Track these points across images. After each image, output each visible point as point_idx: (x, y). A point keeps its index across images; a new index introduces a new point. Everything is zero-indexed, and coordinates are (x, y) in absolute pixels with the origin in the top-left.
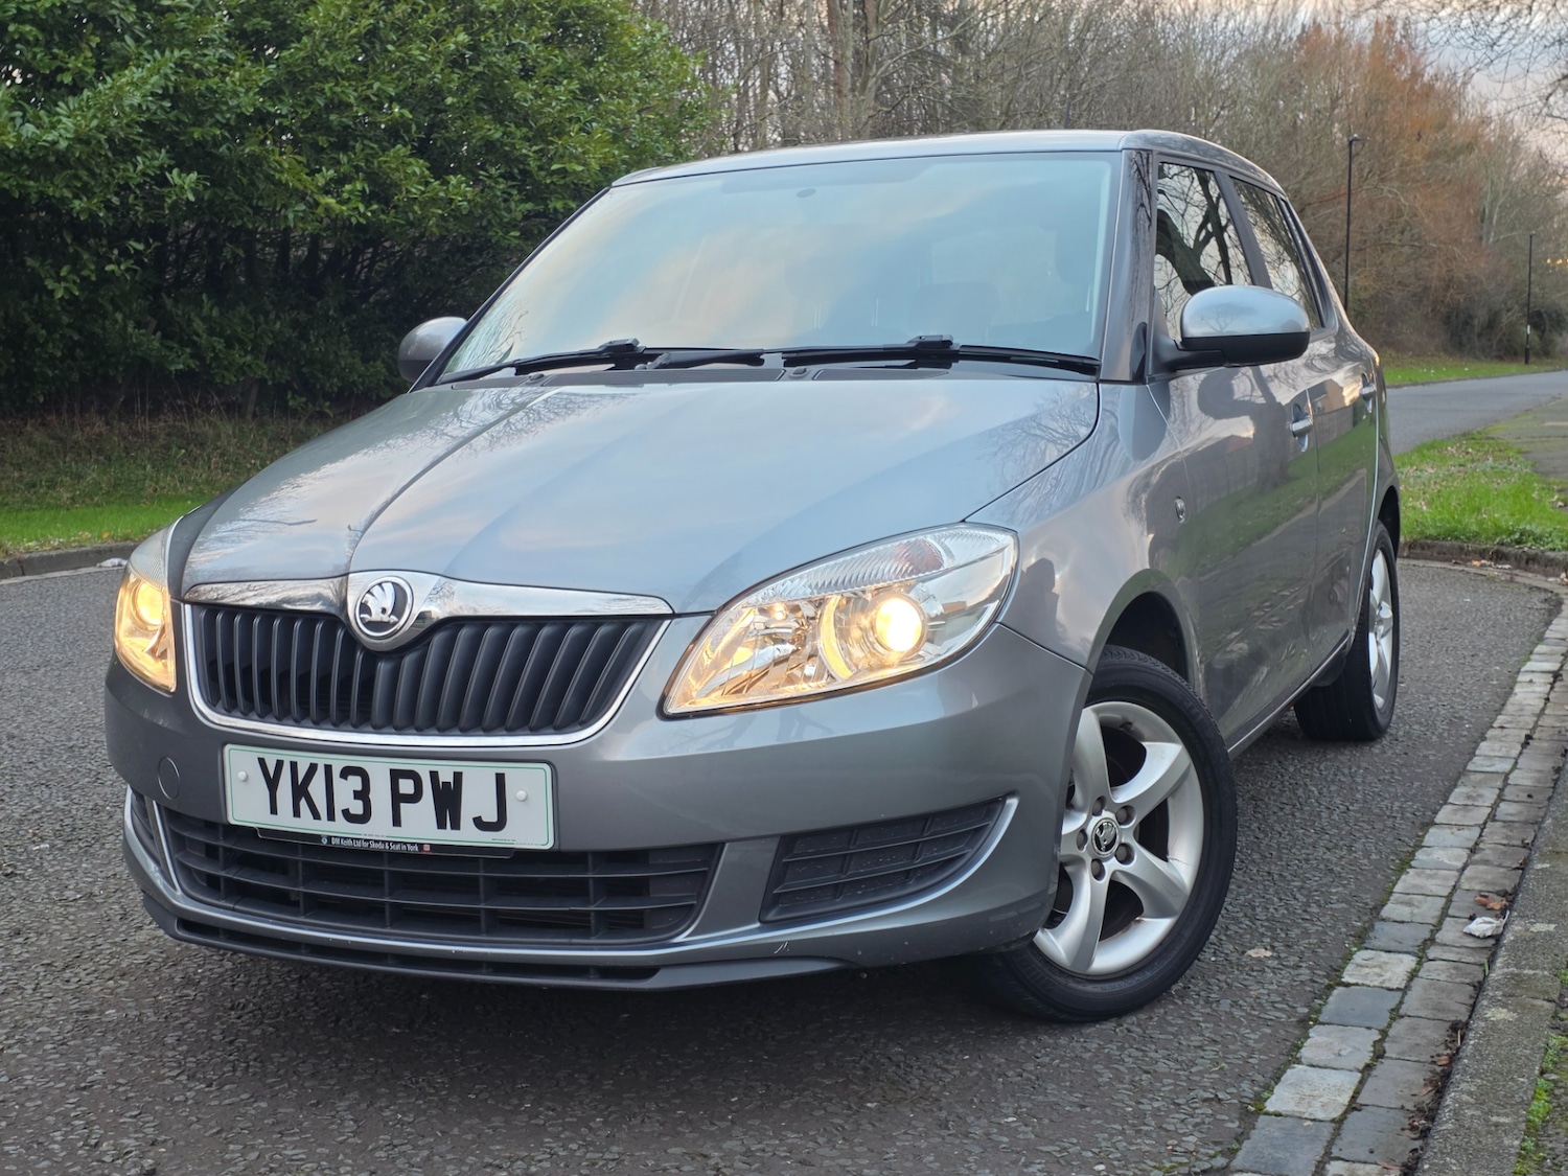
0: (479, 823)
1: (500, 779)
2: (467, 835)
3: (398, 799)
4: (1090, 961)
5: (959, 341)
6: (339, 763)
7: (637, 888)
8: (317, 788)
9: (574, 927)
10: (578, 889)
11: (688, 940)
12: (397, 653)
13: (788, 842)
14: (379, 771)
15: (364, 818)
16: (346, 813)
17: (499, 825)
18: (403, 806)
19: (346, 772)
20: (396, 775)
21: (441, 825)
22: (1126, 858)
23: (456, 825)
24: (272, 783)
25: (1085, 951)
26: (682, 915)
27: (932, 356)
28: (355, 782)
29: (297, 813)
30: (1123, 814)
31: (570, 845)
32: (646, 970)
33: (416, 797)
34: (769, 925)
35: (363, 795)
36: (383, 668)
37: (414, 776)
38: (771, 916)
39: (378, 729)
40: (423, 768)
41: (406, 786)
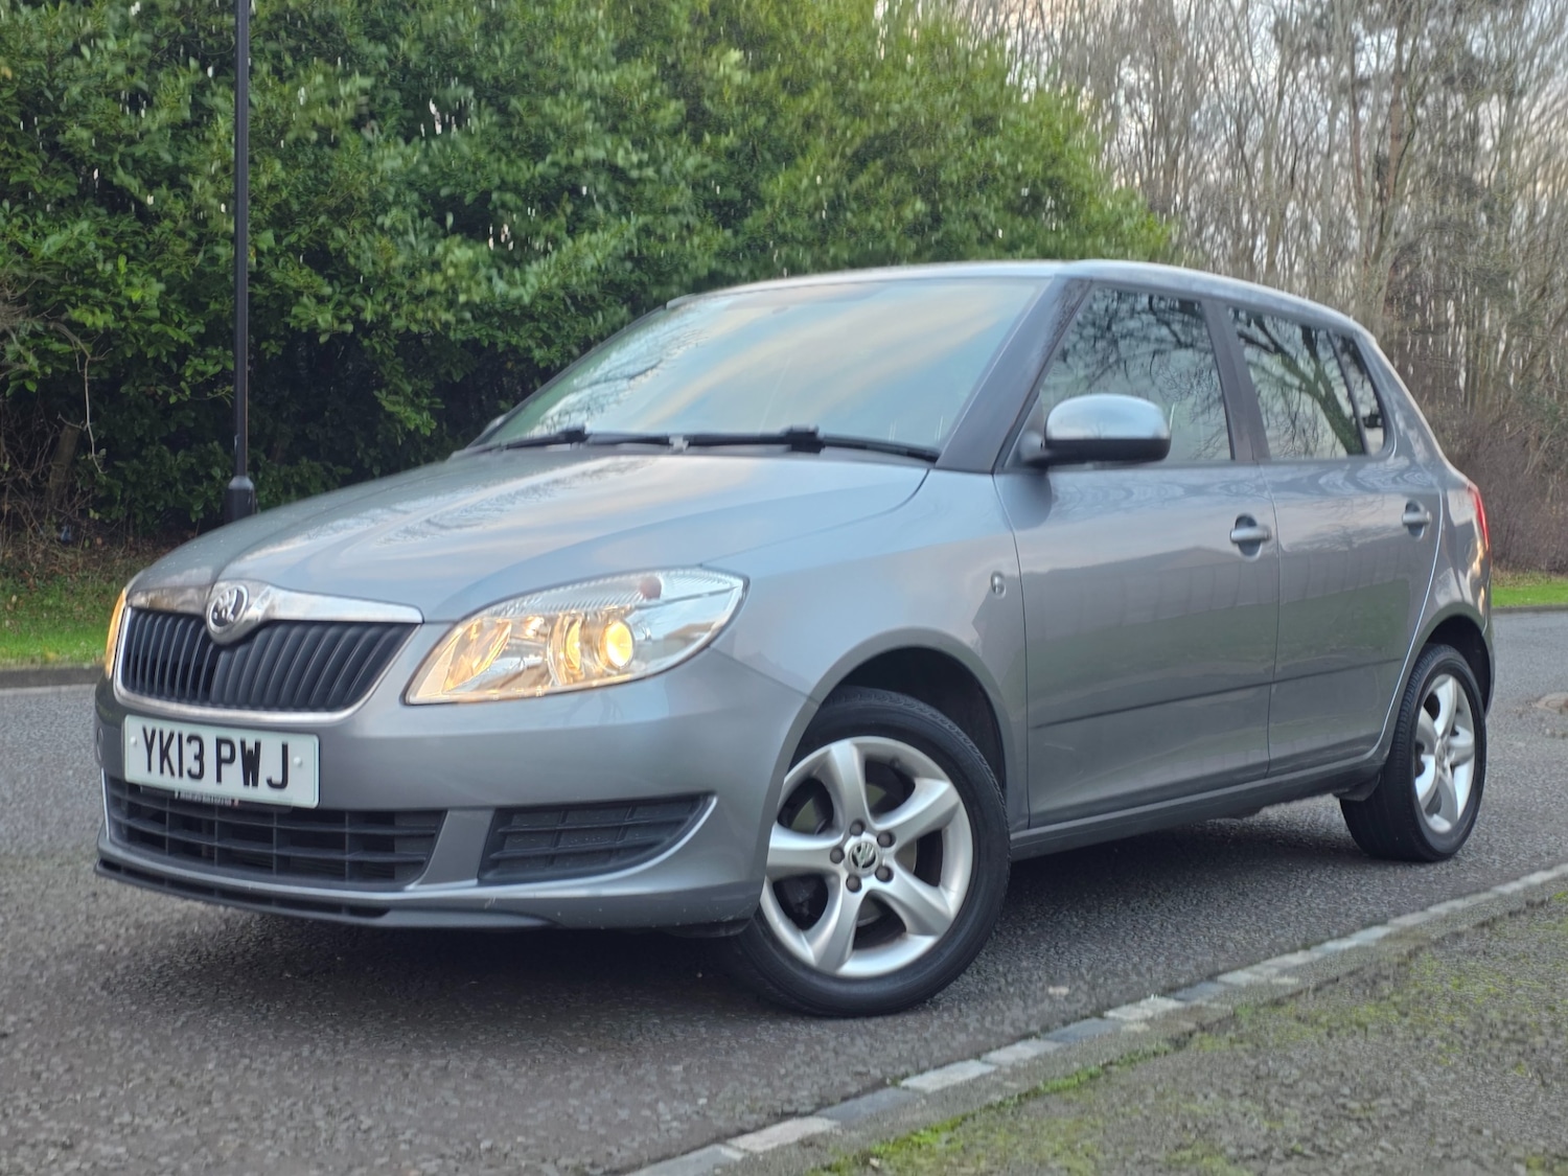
0: (270, 782)
1: (285, 748)
2: (262, 794)
3: (220, 761)
4: (841, 962)
5: (824, 431)
6: (187, 730)
7: (386, 844)
8: (173, 752)
9: (334, 872)
10: (336, 842)
11: (415, 891)
12: (232, 646)
13: (504, 814)
14: (209, 736)
15: (199, 776)
16: (189, 772)
17: (283, 784)
18: (224, 768)
19: (191, 739)
20: (220, 742)
21: (246, 783)
22: (887, 875)
23: (255, 783)
24: (149, 748)
25: (834, 955)
26: (414, 869)
27: (803, 442)
28: (195, 746)
29: (162, 771)
30: (885, 839)
31: (331, 804)
32: (379, 910)
33: (231, 760)
34: (482, 883)
35: (199, 757)
36: (223, 656)
37: (230, 743)
38: (489, 876)
39: (214, 705)
40: (236, 736)
41: (226, 751)
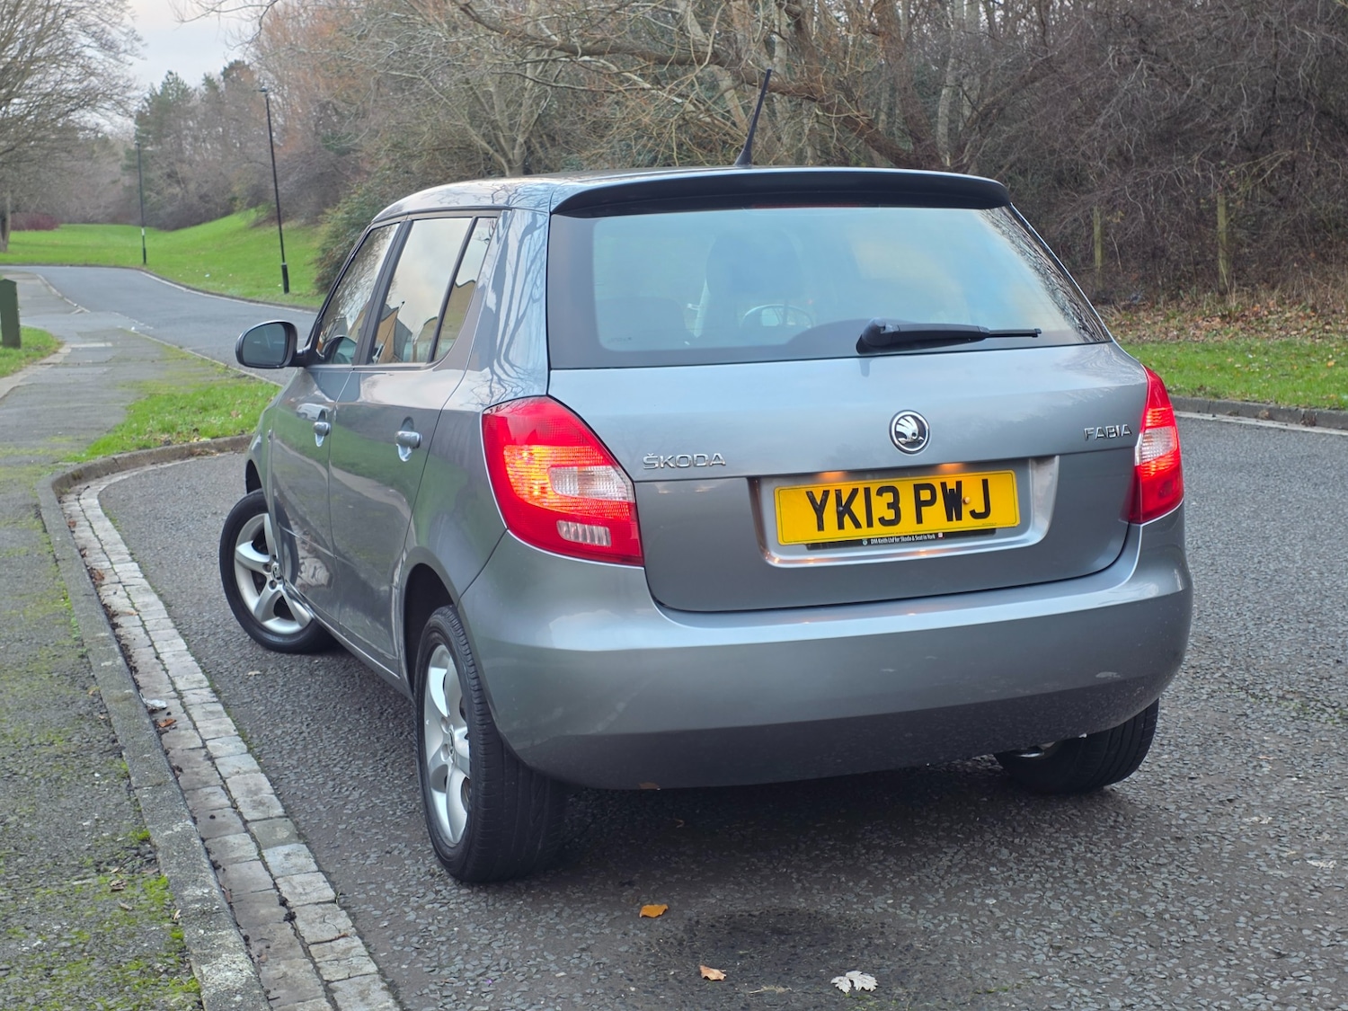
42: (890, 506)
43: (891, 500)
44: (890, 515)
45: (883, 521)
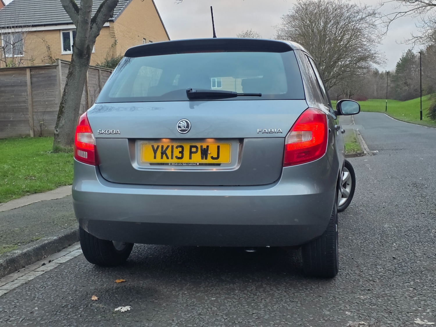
42: (180, 152)
43: (181, 151)
44: (180, 155)
45: (177, 158)
